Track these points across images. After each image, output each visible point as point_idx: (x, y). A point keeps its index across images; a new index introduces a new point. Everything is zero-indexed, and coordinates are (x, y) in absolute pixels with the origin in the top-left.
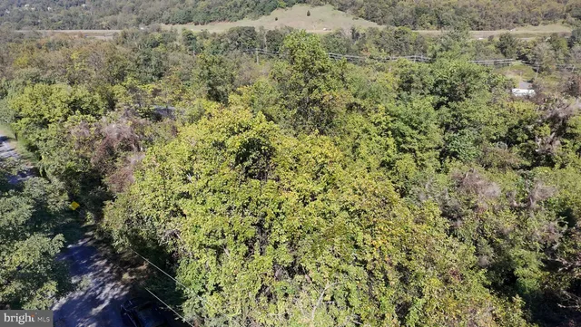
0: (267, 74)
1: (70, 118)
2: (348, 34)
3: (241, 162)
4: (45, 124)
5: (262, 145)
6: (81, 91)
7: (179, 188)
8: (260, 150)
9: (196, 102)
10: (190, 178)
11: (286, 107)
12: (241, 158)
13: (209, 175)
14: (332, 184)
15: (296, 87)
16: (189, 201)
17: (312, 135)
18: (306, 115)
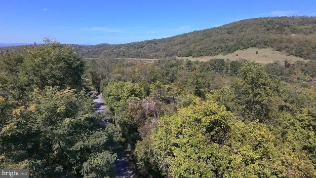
0: (228, 84)
1: (129, 98)
2: (283, 64)
3: (209, 132)
4: (119, 99)
5: (222, 124)
6: (136, 86)
7: (174, 140)
8: (221, 127)
9: (188, 96)
10: (180, 136)
11: (239, 103)
12: (209, 129)
13: (190, 136)
14: (266, 155)
15: (246, 93)
16: (178, 149)
17: (254, 122)
18: (251, 109)
